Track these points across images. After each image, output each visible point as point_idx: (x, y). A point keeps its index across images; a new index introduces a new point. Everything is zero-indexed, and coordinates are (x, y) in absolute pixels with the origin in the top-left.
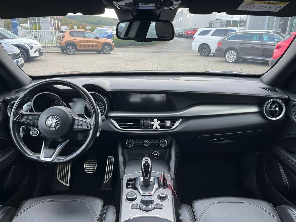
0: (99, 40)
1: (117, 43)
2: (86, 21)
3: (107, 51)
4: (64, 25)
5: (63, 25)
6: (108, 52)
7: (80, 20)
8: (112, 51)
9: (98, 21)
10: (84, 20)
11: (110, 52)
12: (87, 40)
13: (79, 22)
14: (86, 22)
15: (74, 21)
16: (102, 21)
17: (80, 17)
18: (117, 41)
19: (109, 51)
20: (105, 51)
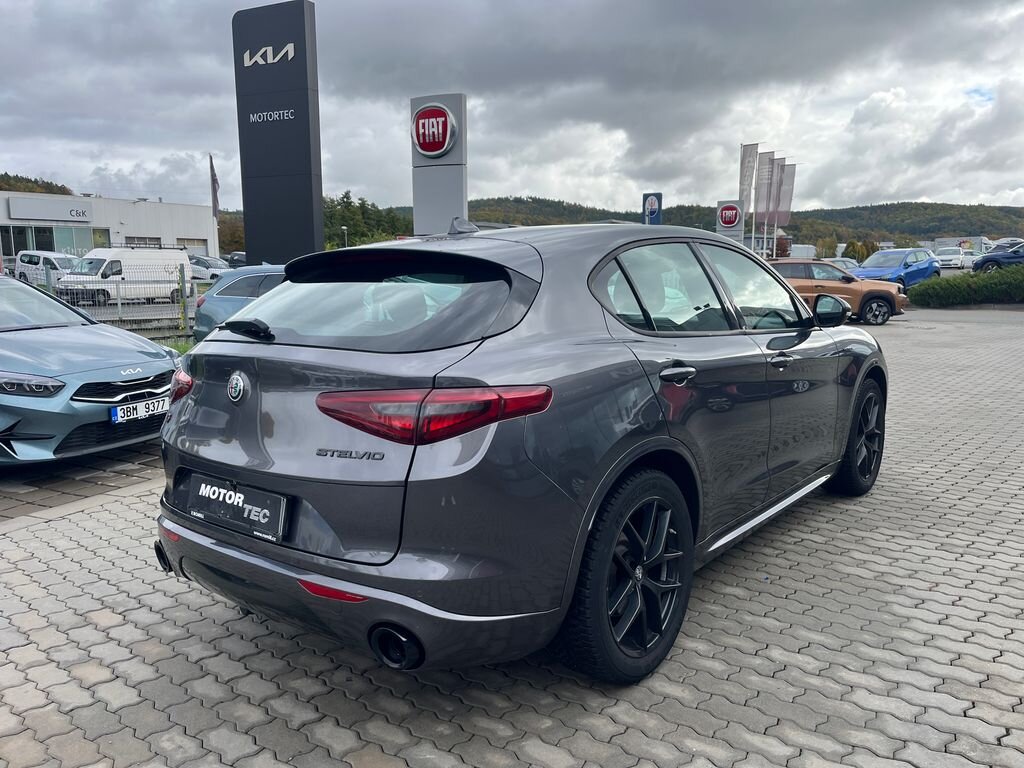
0: (852, 286)
1: (942, 293)
2: (887, 224)
3: (876, 316)
4: (807, 241)
5: (803, 244)
6: (880, 320)
7: (864, 223)
8: (894, 317)
9: (933, 220)
10: (879, 221)
11: (887, 320)
12: (816, 286)
13: (860, 230)
14: (886, 227)
15: (844, 229)
16: (951, 218)
17: (867, 213)
18: (941, 288)
19: (884, 316)
20: (869, 316)
